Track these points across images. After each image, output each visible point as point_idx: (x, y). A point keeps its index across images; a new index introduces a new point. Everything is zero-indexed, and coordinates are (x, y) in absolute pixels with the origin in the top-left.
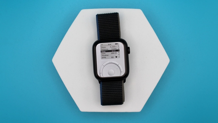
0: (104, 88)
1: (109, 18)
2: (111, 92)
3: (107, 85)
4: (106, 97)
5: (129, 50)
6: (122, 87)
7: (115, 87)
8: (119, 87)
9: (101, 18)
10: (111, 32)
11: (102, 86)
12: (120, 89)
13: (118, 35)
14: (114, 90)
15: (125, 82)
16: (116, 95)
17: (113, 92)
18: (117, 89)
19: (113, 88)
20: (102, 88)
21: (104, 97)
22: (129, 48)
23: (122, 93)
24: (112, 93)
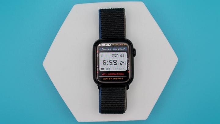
0: (104, 95)
1: (113, 15)
2: (112, 99)
3: (108, 92)
4: (105, 105)
5: (134, 52)
6: (124, 95)
7: (116, 94)
8: (121, 94)
9: (105, 15)
10: (115, 31)
11: (102, 93)
12: (121, 97)
13: (122, 35)
14: (115, 97)
15: (128, 88)
16: (117, 103)
17: (115, 99)
18: (119, 96)
19: (114, 95)
20: (102, 95)
21: (103, 105)
22: (134, 50)
23: (124, 102)
24: (113, 101)
